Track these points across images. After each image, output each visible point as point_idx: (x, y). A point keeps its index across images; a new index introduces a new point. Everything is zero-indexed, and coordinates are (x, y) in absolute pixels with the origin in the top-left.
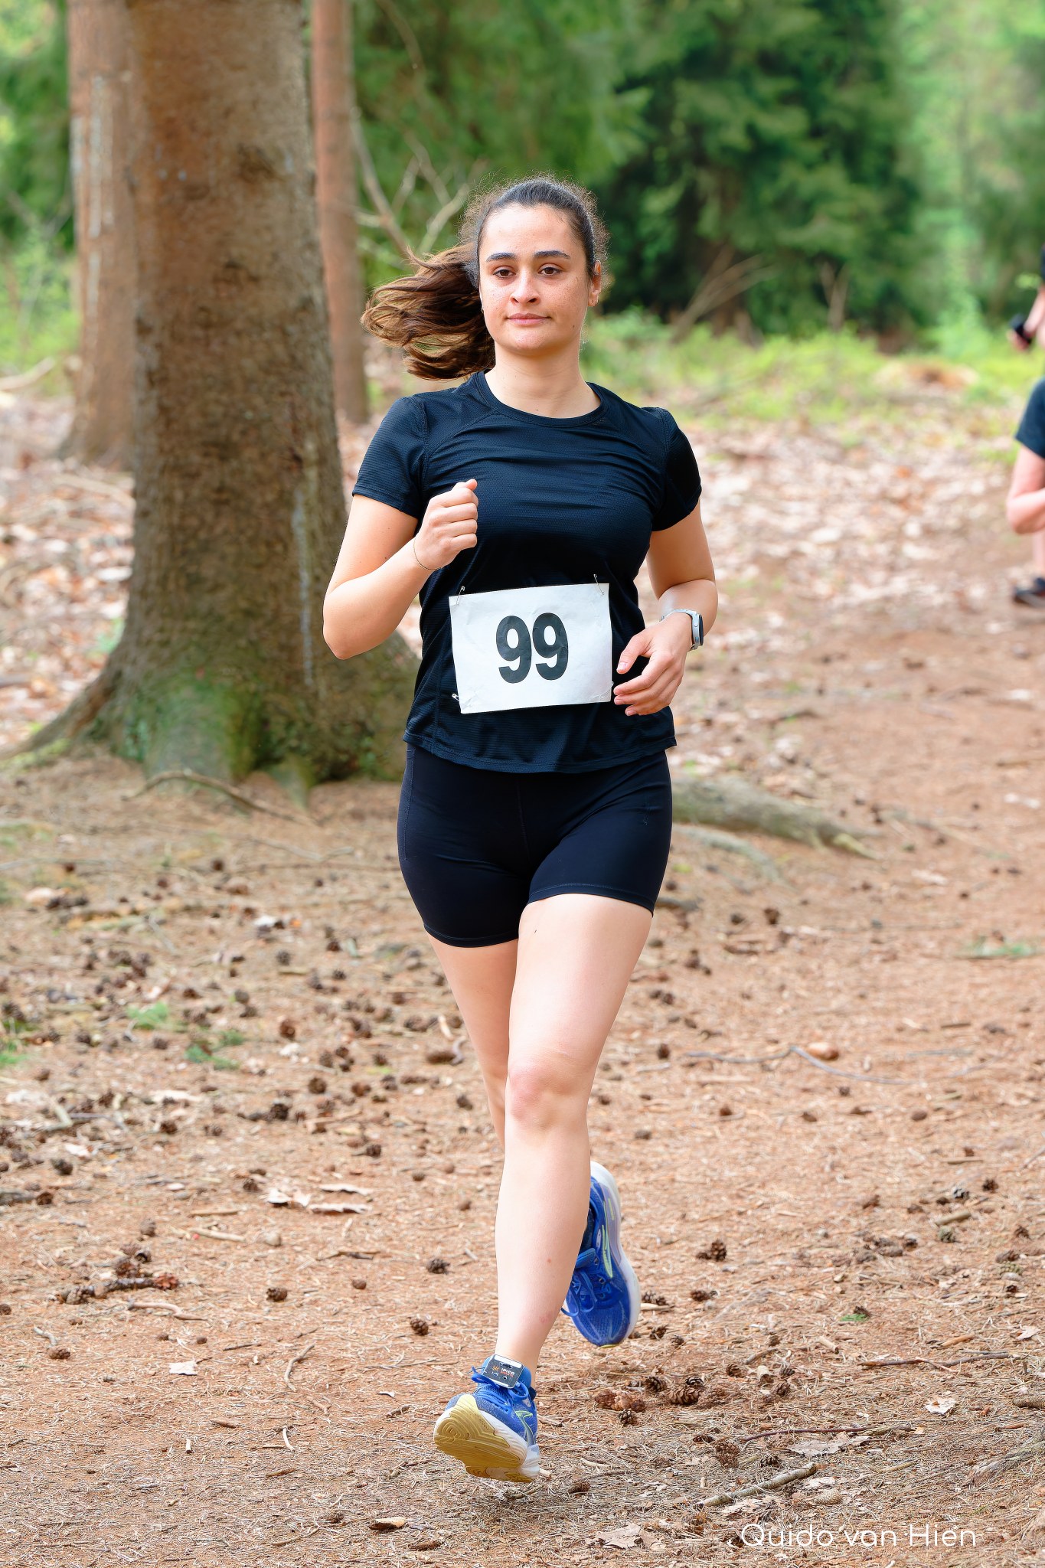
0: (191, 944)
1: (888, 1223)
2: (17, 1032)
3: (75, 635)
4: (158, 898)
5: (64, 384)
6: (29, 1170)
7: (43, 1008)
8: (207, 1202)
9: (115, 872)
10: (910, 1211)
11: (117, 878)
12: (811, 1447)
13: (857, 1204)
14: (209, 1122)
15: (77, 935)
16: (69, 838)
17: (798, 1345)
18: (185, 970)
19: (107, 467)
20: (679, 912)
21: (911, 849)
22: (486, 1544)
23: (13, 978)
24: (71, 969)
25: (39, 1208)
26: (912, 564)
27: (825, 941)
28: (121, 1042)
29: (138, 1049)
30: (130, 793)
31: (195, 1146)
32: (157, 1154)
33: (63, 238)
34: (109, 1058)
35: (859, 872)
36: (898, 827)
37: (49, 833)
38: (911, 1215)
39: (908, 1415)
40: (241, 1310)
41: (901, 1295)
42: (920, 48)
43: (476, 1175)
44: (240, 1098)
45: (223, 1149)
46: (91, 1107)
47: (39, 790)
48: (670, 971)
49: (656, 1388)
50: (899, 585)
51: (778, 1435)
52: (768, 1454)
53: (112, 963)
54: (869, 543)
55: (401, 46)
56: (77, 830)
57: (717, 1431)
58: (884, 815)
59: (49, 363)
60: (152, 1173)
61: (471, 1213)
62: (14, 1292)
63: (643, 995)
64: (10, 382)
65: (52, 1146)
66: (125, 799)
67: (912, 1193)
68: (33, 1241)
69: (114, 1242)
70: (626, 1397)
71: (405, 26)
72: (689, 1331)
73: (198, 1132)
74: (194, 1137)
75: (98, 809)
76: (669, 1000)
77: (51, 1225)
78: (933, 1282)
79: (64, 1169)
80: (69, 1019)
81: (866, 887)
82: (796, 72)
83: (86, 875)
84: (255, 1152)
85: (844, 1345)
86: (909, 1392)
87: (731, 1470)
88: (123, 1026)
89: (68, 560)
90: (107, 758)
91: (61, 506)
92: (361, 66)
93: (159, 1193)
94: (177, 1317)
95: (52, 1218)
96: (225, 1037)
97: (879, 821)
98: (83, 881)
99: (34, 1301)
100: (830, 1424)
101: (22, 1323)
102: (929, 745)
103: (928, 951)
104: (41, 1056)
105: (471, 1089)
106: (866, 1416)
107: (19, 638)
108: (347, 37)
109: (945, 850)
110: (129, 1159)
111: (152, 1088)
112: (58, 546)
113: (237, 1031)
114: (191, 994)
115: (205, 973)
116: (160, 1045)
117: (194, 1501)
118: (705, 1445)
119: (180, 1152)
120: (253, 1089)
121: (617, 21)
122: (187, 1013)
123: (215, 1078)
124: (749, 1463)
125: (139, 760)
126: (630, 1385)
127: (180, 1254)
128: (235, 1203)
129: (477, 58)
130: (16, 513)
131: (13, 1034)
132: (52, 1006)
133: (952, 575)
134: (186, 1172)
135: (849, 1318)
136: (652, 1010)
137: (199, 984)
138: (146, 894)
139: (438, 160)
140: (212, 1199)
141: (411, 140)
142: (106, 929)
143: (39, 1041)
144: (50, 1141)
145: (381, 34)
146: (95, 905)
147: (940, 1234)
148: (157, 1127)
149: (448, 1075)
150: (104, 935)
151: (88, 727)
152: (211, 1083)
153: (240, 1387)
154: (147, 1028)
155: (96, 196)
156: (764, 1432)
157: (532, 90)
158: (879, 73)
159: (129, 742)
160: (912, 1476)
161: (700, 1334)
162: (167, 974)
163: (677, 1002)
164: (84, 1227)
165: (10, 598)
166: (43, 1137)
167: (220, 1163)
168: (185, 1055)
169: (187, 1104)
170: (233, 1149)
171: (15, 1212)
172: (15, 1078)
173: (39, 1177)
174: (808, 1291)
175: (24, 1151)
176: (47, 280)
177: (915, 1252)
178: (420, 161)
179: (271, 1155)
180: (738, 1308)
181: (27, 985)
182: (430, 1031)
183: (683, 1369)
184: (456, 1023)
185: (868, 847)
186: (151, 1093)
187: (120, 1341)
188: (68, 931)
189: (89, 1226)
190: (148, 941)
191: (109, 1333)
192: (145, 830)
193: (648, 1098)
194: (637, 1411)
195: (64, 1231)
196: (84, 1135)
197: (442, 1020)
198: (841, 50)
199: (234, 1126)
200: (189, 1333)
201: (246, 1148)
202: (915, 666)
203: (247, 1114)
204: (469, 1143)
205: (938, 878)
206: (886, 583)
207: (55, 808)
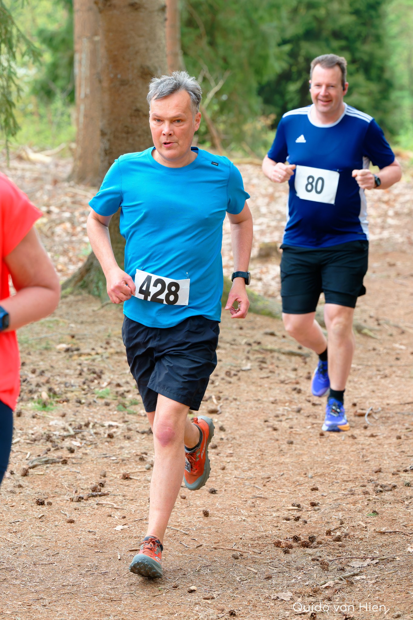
0: (118, 366)
1: (385, 479)
2: (53, 398)
3: (74, 248)
4: (106, 348)
5: (68, 154)
6: (58, 451)
7: (63, 389)
8: (125, 464)
9: (90, 338)
10: (393, 474)
11: (91, 341)
12: (356, 564)
13: (373, 471)
14: (126, 434)
15: (76, 362)
16: (73, 325)
17: (351, 525)
18: (116, 376)
19: (86, 185)
20: (303, 357)
21: (391, 335)
22: (233, 598)
23: (52, 378)
24: (74, 375)
25: (63, 466)
26: (390, 226)
27: (359, 370)
28: (92, 403)
29: (99, 406)
30: (96, 309)
31: (120, 443)
32: (106, 446)
33: (69, 99)
34: (88, 409)
35: (371, 344)
36: (387, 327)
37: (65, 323)
38: (394, 476)
39: (393, 552)
40: (139, 506)
41: (390, 506)
42: (393, 30)
43: (227, 456)
44: (137, 425)
45: (131, 444)
46: (81, 427)
47: (61, 307)
48: (300, 380)
49: (297, 540)
50: (386, 234)
51: (344, 559)
52: (340, 566)
53: (89, 373)
54: (374, 218)
55: (197, 27)
56: (76, 322)
57: (320, 557)
58: (381, 322)
59: (64, 145)
60: (105, 453)
61: (225, 471)
62: (53, 497)
63: (289, 389)
64: (49, 152)
65: (67, 442)
66: (94, 311)
67: (394, 467)
68: (59, 477)
69: (90, 479)
70: (285, 543)
71: (199, 20)
72: (309, 518)
73: (122, 438)
74: (120, 440)
75: (83, 314)
76: (299, 391)
77: (66, 472)
78: (402, 502)
79: (72, 451)
80: (73, 394)
81: (374, 349)
82: (346, 38)
83: (79, 339)
84: (143, 446)
85: (368, 525)
86: (394, 544)
87: (326, 572)
88: (93, 397)
89: (71, 220)
90: (87, 295)
91: (68, 200)
92: (183, 35)
93: (107, 460)
94: (115, 508)
95: (67, 469)
96: (131, 402)
97: (379, 324)
98: (78, 342)
99: (61, 501)
100: (364, 555)
101: (56, 509)
102: (397, 296)
103: (398, 375)
104: (63, 407)
105: (224, 423)
106: (378, 552)
107: (53, 249)
108: (178, 24)
109: (404, 336)
110: (96, 447)
111: (104, 421)
112: (67, 215)
113: (136, 400)
114: (118, 385)
115: (124, 377)
116: (107, 404)
117: (121, 578)
118: (316, 562)
119: (115, 445)
120: (142, 422)
121: (280, 18)
122: (117, 392)
123: (128, 417)
124: (333, 569)
125: (99, 296)
126: (287, 538)
127: (115, 484)
128: (136, 465)
129: (226, 32)
130: (51, 202)
131: (52, 399)
132: (66, 389)
133: (406, 231)
134: (117, 453)
135: (370, 515)
136: (293, 395)
137: (122, 381)
138: (101, 347)
139: (211, 70)
140: (127, 463)
141: (201, 62)
142: (87, 360)
143: (62, 402)
144: (66, 440)
145: (190, 23)
146: (83, 351)
147: (405, 483)
148: (106, 435)
149: (216, 418)
150: (86, 362)
151: (80, 283)
152: (126, 419)
153: (139, 535)
154: (102, 398)
155: (83, 82)
156: (338, 558)
157: (247, 44)
158: (378, 39)
159: (95, 289)
160: (395, 576)
161: (314, 519)
162: (109, 378)
163: (303, 392)
164: (79, 473)
165: (49, 234)
166: (63, 438)
167: (130, 450)
168: (117, 408)
169: (117, 427)
170: (135, 445)
171: (53, 467)
172: (52, 416)
173: (62, 454)
174: (355, 503)
175: (56, 444)
176: (62, 114)
177: (396, 490)
178: (205, 71)
179: (149, 447)
180: (328, 510)
181: (57, 380)
182: (209, 401)
183: (307, 533)
184: (219, 398)
185: (375, 334)
186: (104, 422)
187: (93, 517)
188: (73, 360)
189: (81, 472)
190: (102, 365)
191: (89, 513)
192: (101, 323)
193: (291, 428)
194: (290, 548)
195: (72, 474)
196: (79, 438)
197: (213, 397)
198: (364, 30)
199: (135, 436)
200: (119, 514)
201: (140, 444)
202: (392, 265)
203: (140, 431)
204: (224, 444)
205: (403, 347)
206: (380, 233)
207: (67, 314)
